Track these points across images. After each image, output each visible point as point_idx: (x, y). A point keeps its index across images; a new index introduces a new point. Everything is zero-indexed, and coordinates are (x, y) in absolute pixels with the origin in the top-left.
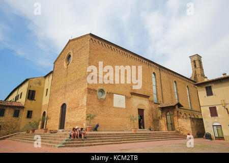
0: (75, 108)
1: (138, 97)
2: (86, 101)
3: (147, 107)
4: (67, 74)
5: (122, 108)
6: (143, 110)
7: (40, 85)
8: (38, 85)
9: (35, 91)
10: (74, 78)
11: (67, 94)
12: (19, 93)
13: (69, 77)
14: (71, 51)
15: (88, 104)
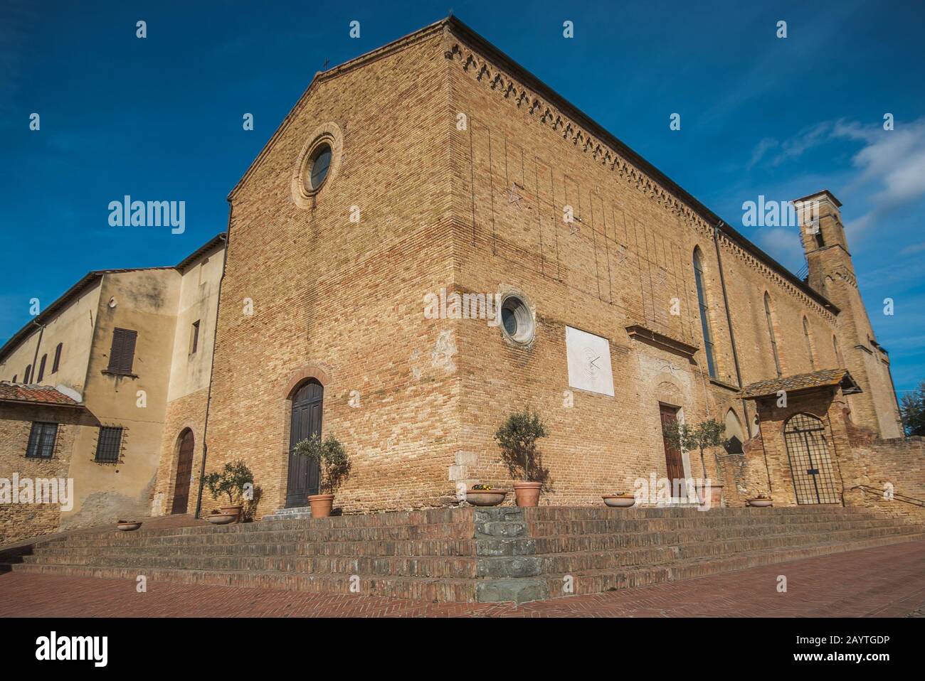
0: (382, 393)
1: (653, 350)
2: (452, 350)
3: (690, 399)
4: (317, 236)
5: (600, 396)
6: (675, 409)
7: (158, 306)
8: (146, 307)
9: (133, 335)
10: (360, 252)
11: (322, 334)
12: (48, 349)
13: (325, 247)
14: (334, 127)
15: (465, 369)
